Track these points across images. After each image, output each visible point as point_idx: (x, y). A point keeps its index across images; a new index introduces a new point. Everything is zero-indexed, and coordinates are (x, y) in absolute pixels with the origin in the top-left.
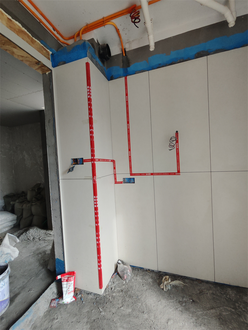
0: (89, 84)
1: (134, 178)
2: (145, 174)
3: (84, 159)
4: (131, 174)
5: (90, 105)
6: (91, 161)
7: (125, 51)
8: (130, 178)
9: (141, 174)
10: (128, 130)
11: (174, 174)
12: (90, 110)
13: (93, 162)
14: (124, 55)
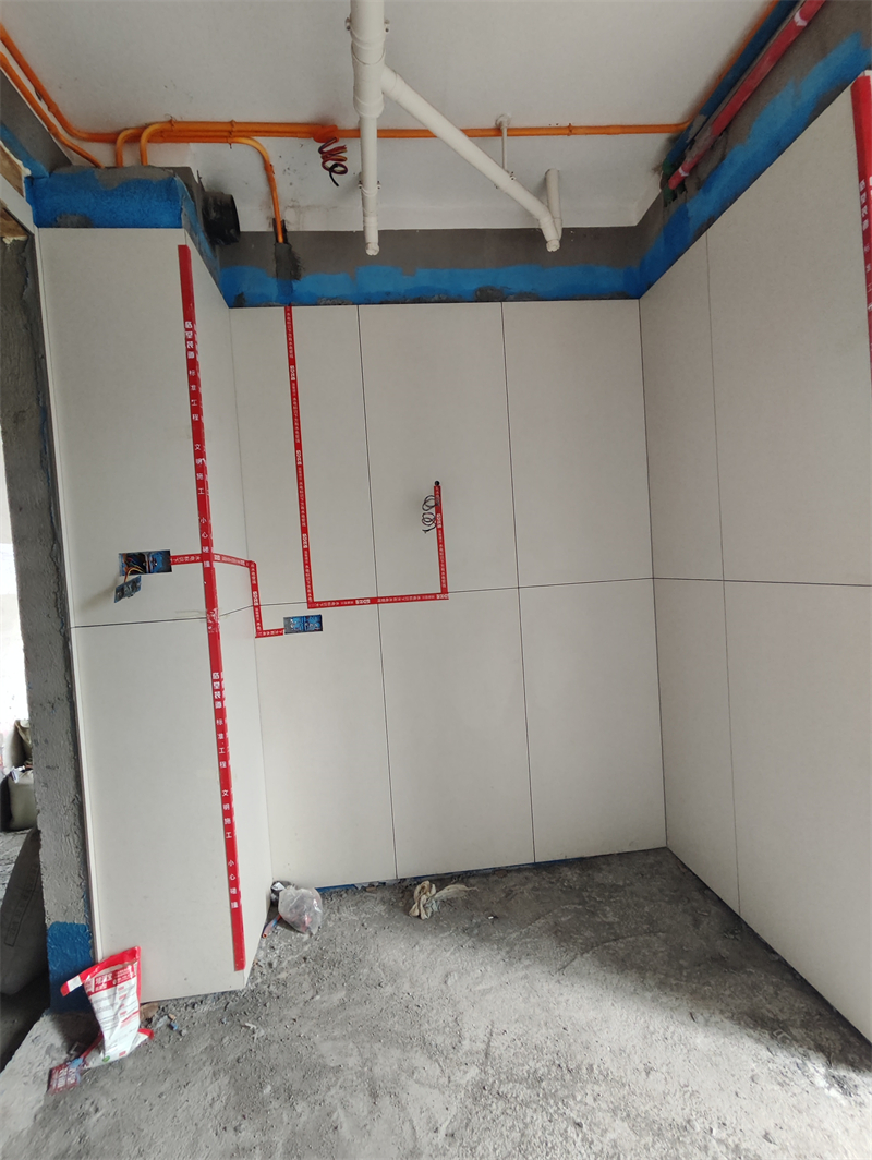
0: (189, 314)
1: (320, 617)
2: (353, 602)
3: (172, 554)
4: (312, 604)
5: (194, 380)
6: (201, 561)
7: (284, 231)
8: (307, 617)
9: (341, 603)
10: (300, 468)
11: (434, 597)
12: (195, 396)
13: (208, 564)
14: (281, 239)
